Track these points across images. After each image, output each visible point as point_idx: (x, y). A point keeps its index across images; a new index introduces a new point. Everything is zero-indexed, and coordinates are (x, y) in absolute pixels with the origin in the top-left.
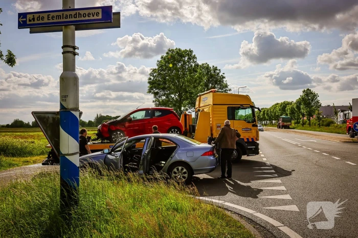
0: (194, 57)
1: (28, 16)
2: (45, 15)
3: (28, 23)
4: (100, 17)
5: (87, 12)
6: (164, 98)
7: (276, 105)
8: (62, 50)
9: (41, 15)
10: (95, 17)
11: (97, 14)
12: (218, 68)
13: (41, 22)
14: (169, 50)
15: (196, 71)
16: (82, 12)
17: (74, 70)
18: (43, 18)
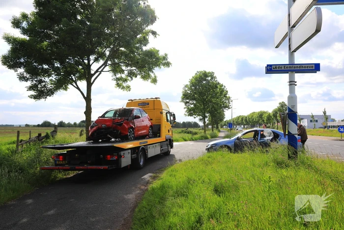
0: (215, 78)
1: (273, 66)
2: (283, 66)
3: (273, 69)
4: (314, 68)
5: (306, 66)
6: (192, 106)
7: (253, 113)
8: (288, 84)
9: (280, 66)
10: (311, 68)
11: (312, 67)
12: (224, 85)
13: (280, 69)
14: (198, 72)
15: (217, 87)
16: (304, 66)
17: (295, 93)
18: (281, 68)
